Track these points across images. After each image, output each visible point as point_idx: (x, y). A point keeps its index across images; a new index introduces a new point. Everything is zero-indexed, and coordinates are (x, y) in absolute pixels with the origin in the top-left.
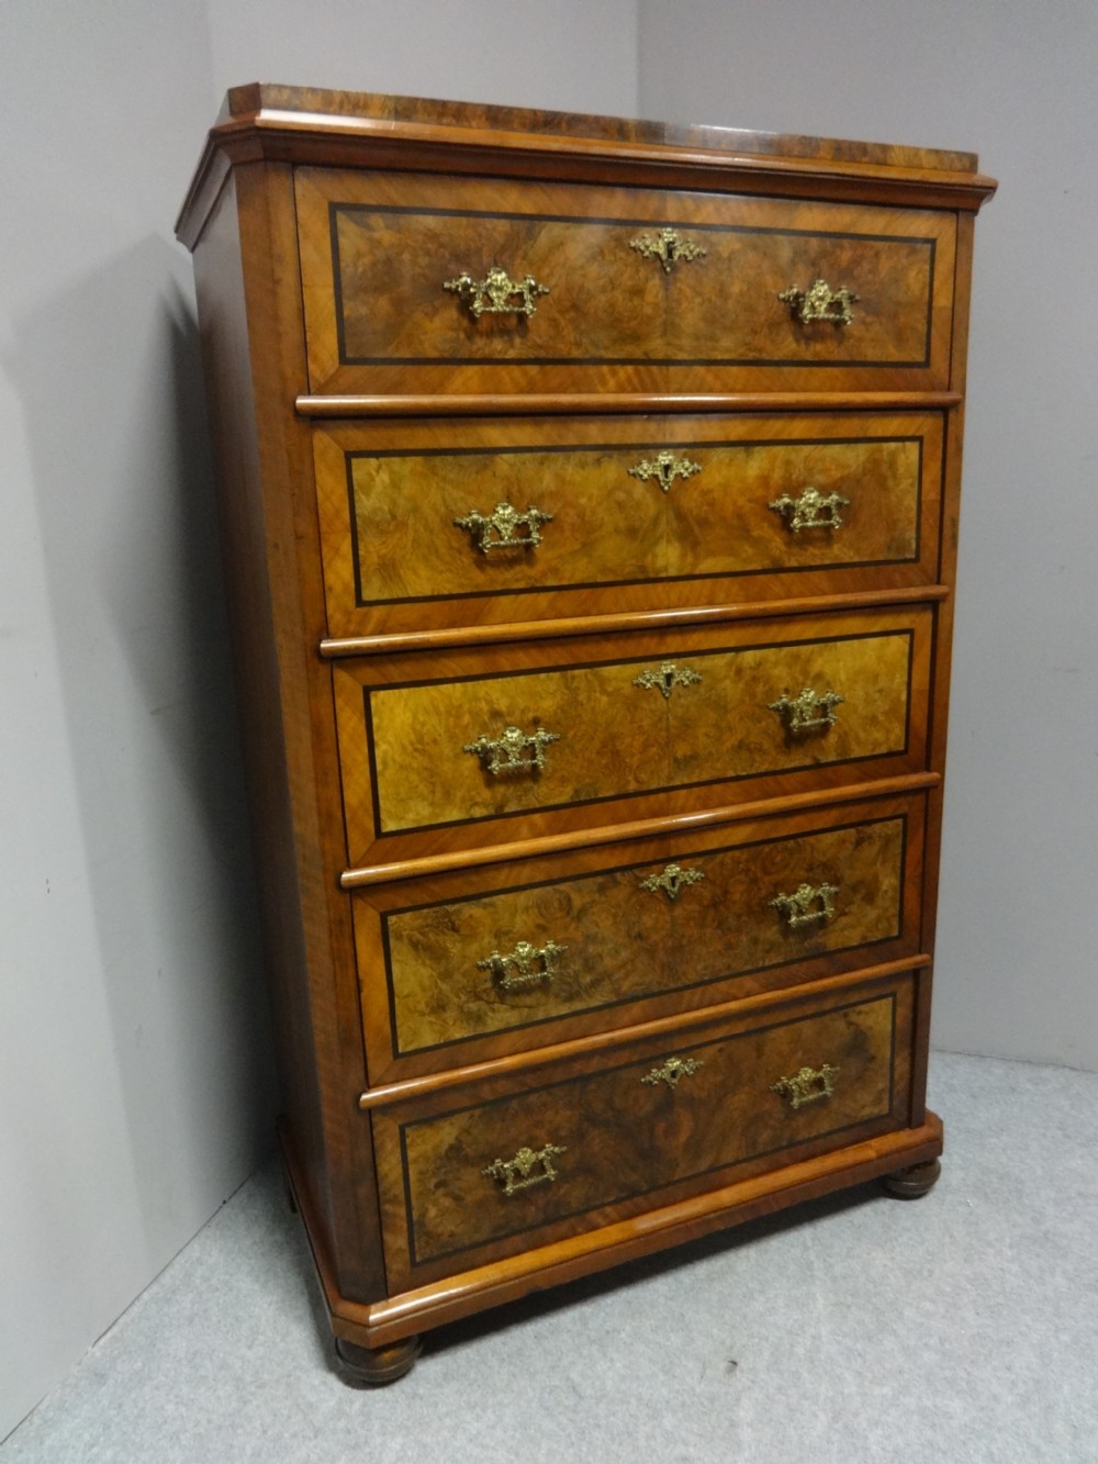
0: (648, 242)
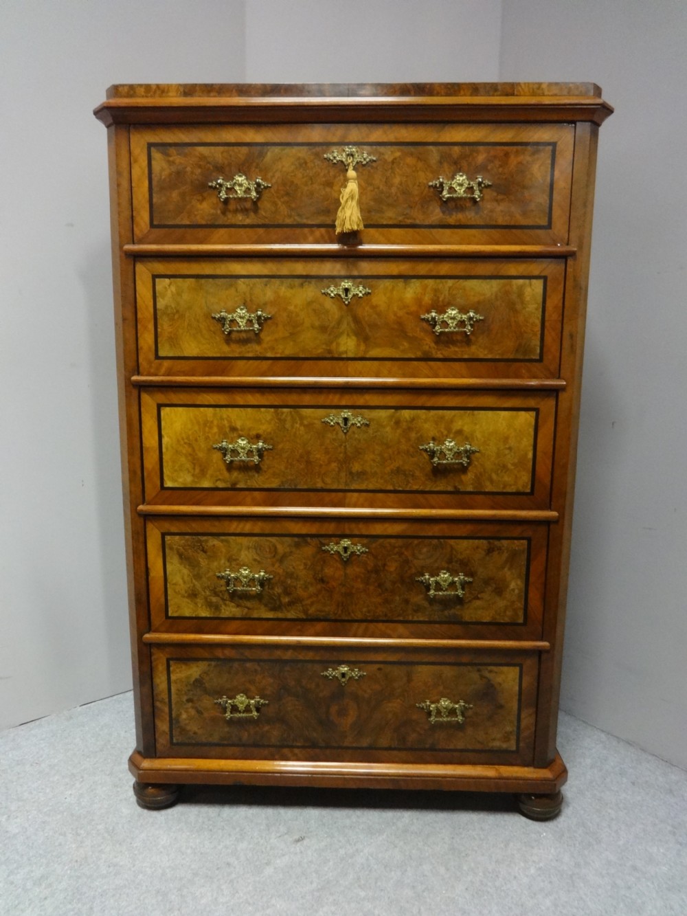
0: (335, 155)
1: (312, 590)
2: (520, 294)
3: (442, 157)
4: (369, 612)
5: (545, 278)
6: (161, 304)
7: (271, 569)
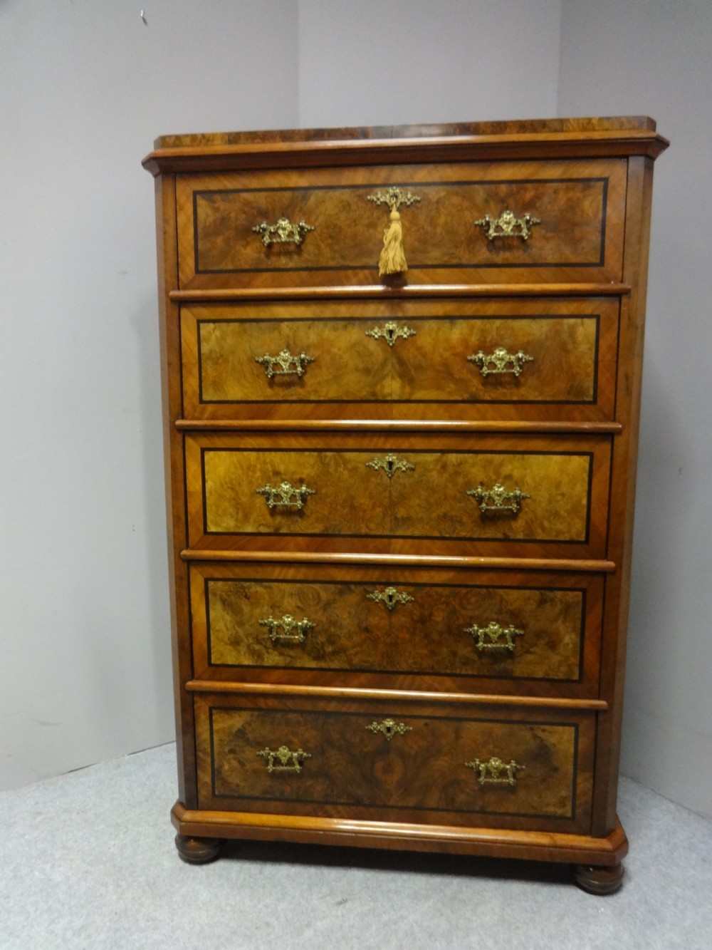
0: (379, 196)
1: (356, 639)
2: (572, 333)
3: (489, 195)
4: (415, 663)
5: (598, 317)
6: (205, 348)
7: (313, 617)
